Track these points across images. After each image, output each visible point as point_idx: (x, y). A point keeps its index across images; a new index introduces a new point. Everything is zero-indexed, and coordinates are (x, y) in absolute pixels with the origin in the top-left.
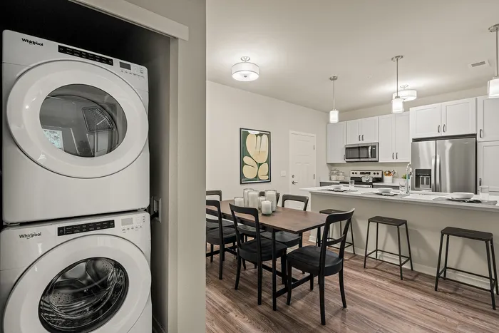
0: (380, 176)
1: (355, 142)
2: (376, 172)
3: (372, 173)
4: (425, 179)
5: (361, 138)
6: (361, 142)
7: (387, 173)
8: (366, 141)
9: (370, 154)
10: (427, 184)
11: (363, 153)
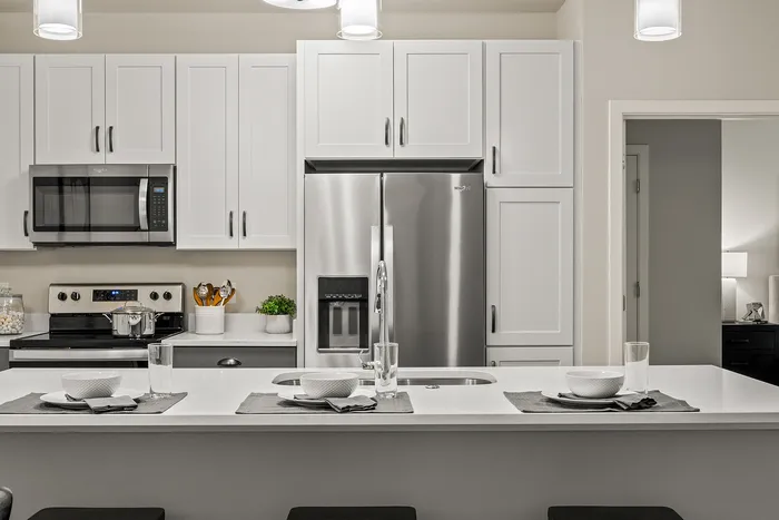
0: (175, 306)
1: (77, 155)
2: (160, 291)
3: (143, 293)
4: (345, 315)
5: (103, 137)
6: (99, 158)
7: (204, 291)
8: (127, 155)
9: (143, 212)
10: (352, 331)
11: (108, 205)
